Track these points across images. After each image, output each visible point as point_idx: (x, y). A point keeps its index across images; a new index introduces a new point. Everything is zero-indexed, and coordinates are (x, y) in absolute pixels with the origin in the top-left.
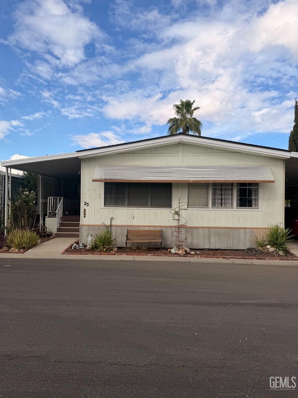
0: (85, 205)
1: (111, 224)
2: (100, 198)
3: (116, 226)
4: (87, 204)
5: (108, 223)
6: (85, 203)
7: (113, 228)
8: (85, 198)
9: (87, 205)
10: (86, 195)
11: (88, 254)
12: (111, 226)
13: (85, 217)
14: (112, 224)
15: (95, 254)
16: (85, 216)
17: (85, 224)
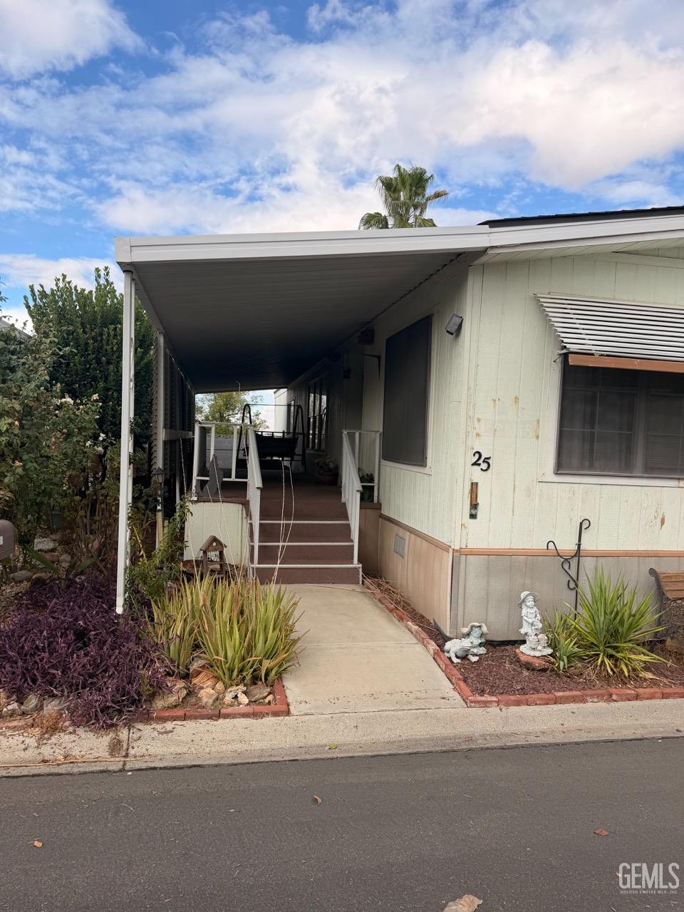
0: (475, 464)
1: (579, 545)
2: (538, 437)
3: (597, 555)
4: (486, 460)
5: (567, 544)
6: (477, 456)
7: (587, 563)
8: (478, 435)
9: (484, 466)
10: (482, 422)
11: (583, 701)
12: (578, 553)
13: (473, 516)
14: (582, 548)
15: (614, 697)
16: (473, 512)
17: (472, 545)
